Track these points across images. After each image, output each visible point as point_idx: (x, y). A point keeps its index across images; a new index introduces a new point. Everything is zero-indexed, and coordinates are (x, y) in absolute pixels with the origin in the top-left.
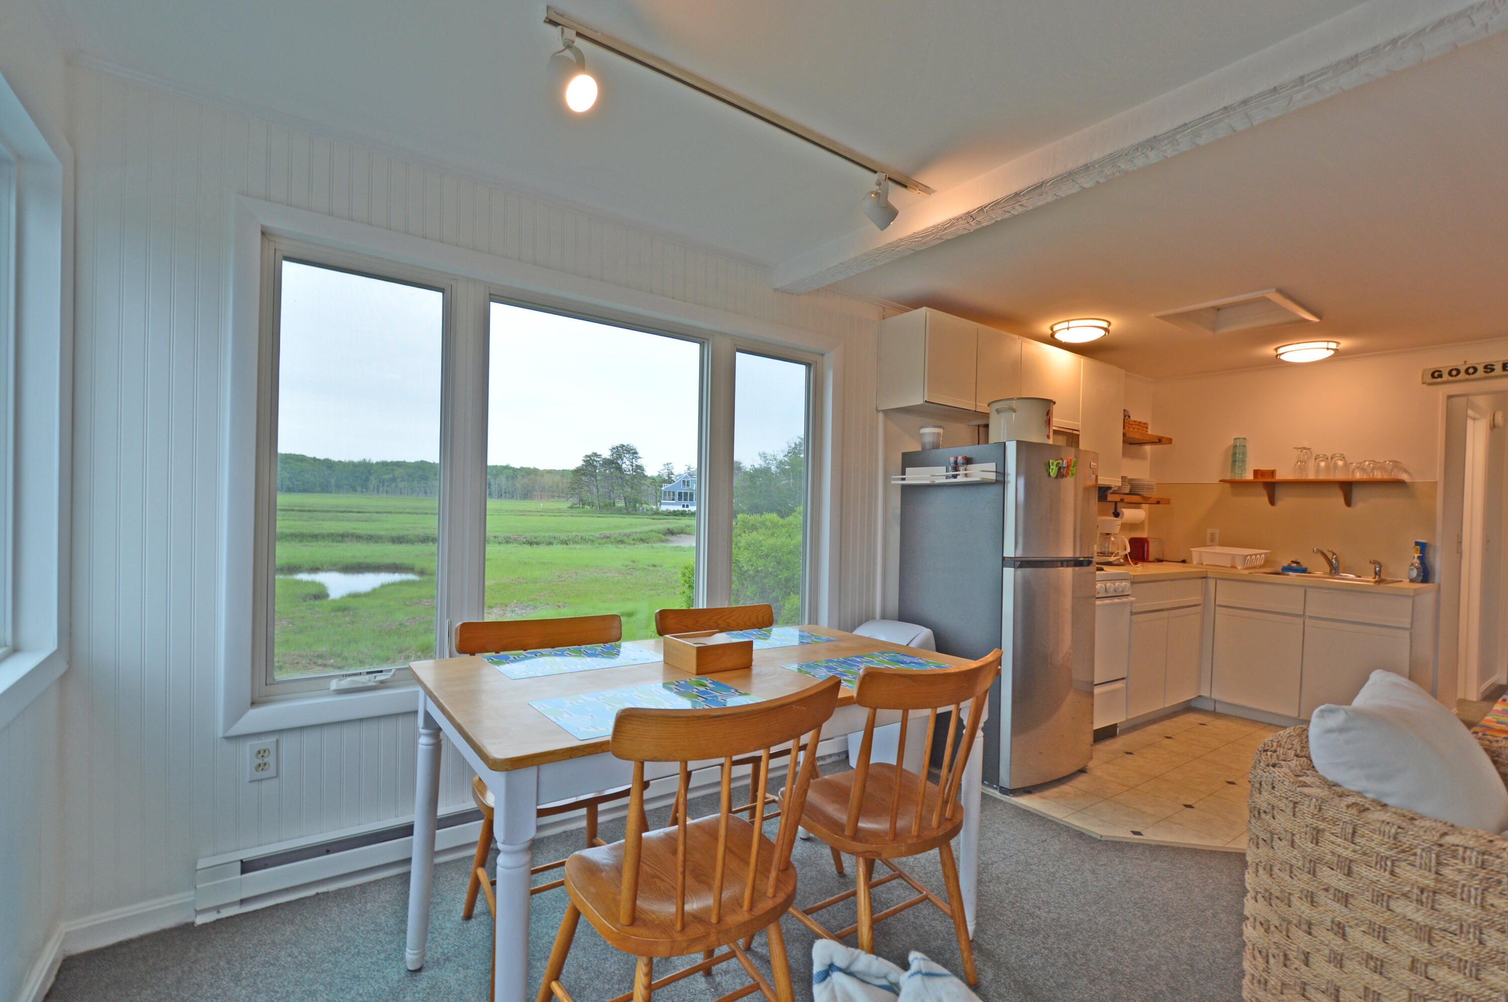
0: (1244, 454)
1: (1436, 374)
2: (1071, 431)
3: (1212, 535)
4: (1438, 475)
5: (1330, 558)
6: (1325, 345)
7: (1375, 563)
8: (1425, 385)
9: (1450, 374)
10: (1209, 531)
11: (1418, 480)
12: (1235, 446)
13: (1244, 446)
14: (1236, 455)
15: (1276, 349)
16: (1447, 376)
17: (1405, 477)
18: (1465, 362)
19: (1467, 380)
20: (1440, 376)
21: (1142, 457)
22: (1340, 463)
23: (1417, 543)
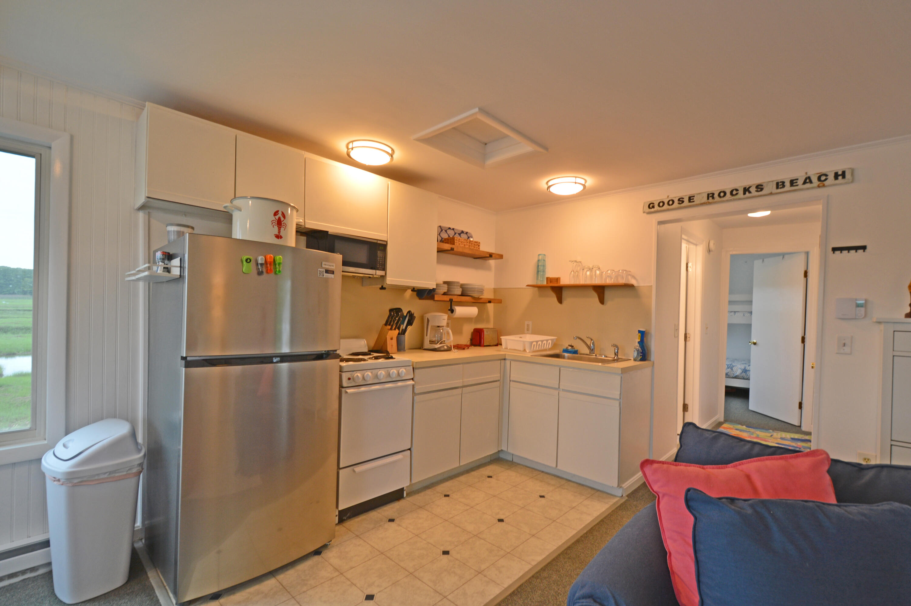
0: (544, 266)
1: (651, 206)
2: (376, 241)
3: (528, 325)
4: (652, 281)
5: (589, 344)
6: (573, 179)
7: (616, 346)
8: (645, 214)
9: (659, 205)
10: (526, 323)
11: (642, 284)
12: (539, 260)
13: (544, 260)
14: (540, 268)
15: (547, 183)
16: (657, 206)
17: (633, 282)
18: (668, 196)
19: (668, 210)
20: (653, 207)
21: (489, 268)
22: (598, 272)
23: (639, 331)
